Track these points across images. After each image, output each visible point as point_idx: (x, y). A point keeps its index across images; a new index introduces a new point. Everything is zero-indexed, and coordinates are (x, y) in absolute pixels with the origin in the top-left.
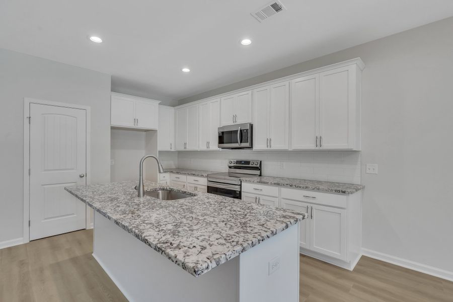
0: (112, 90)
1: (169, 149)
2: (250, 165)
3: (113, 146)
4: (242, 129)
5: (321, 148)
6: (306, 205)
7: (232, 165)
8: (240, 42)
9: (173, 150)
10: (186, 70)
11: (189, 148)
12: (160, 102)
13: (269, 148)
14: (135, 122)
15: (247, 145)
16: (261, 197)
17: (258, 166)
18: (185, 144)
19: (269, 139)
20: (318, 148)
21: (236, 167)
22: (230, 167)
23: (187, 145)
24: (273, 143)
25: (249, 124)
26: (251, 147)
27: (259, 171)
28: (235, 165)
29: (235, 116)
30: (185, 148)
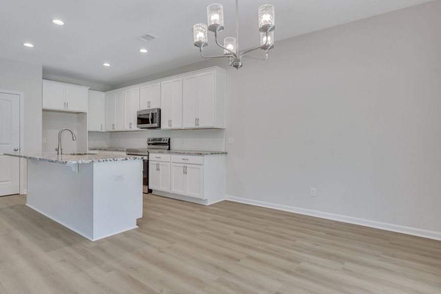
0: (43, 78)
1: (100, 130)
2: (162, 142)
3: (45, 127)
6: (183, 165)
7: (150, 142)
8: (139, 50)
9: (104, 130)
10: (107, 65)
11: (117, 129)
13: (170, 127)
14: (65, 105)
15: (156, 125)
16: (160, 163)
17: (167, 142)
18: (114, 125)
19: (170, 121)
20: (196, 127)
21: (153, 144)
22: (149, 144)
23: (115, 126)
24: (172, 123)
25: (158, 109)
26: (160, 127)
27: (168, 146)
28: (152, 142)
29: (149, 103)
30: (113, 129)
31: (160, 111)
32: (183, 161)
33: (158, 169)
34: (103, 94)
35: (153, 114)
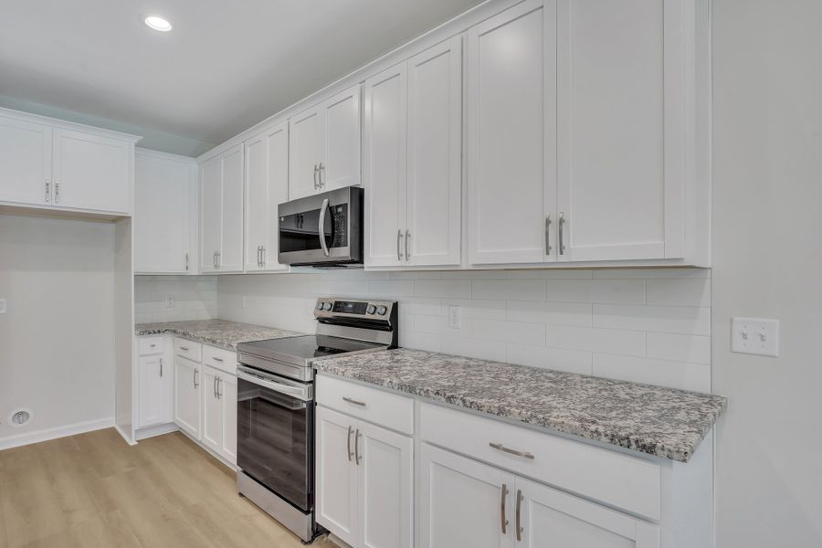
2: (367, 316)
4: (332, 204)
5: (562, 259)
7: (326, 314)
9: (194, 271)
11: (225, 267)
12: (137, 139)
13: (403, 262)
15: (343, 253)
16: (364, 429)
17: (387, 317)
18: (217, 254)
19: (403, 233)
20: (551, 259)
22: (320, 320)
23: (221, 256)
24: (413, 243)
25: (352, 189)
26: (361, 261)
27: (390, 334)
28: (331, 314)
29: (319, 169)
30: (216, 266)
31: (358, 195)
32: (494, 457)
33: (354, 455)
34: (191, 165)
35: (331, 210)
